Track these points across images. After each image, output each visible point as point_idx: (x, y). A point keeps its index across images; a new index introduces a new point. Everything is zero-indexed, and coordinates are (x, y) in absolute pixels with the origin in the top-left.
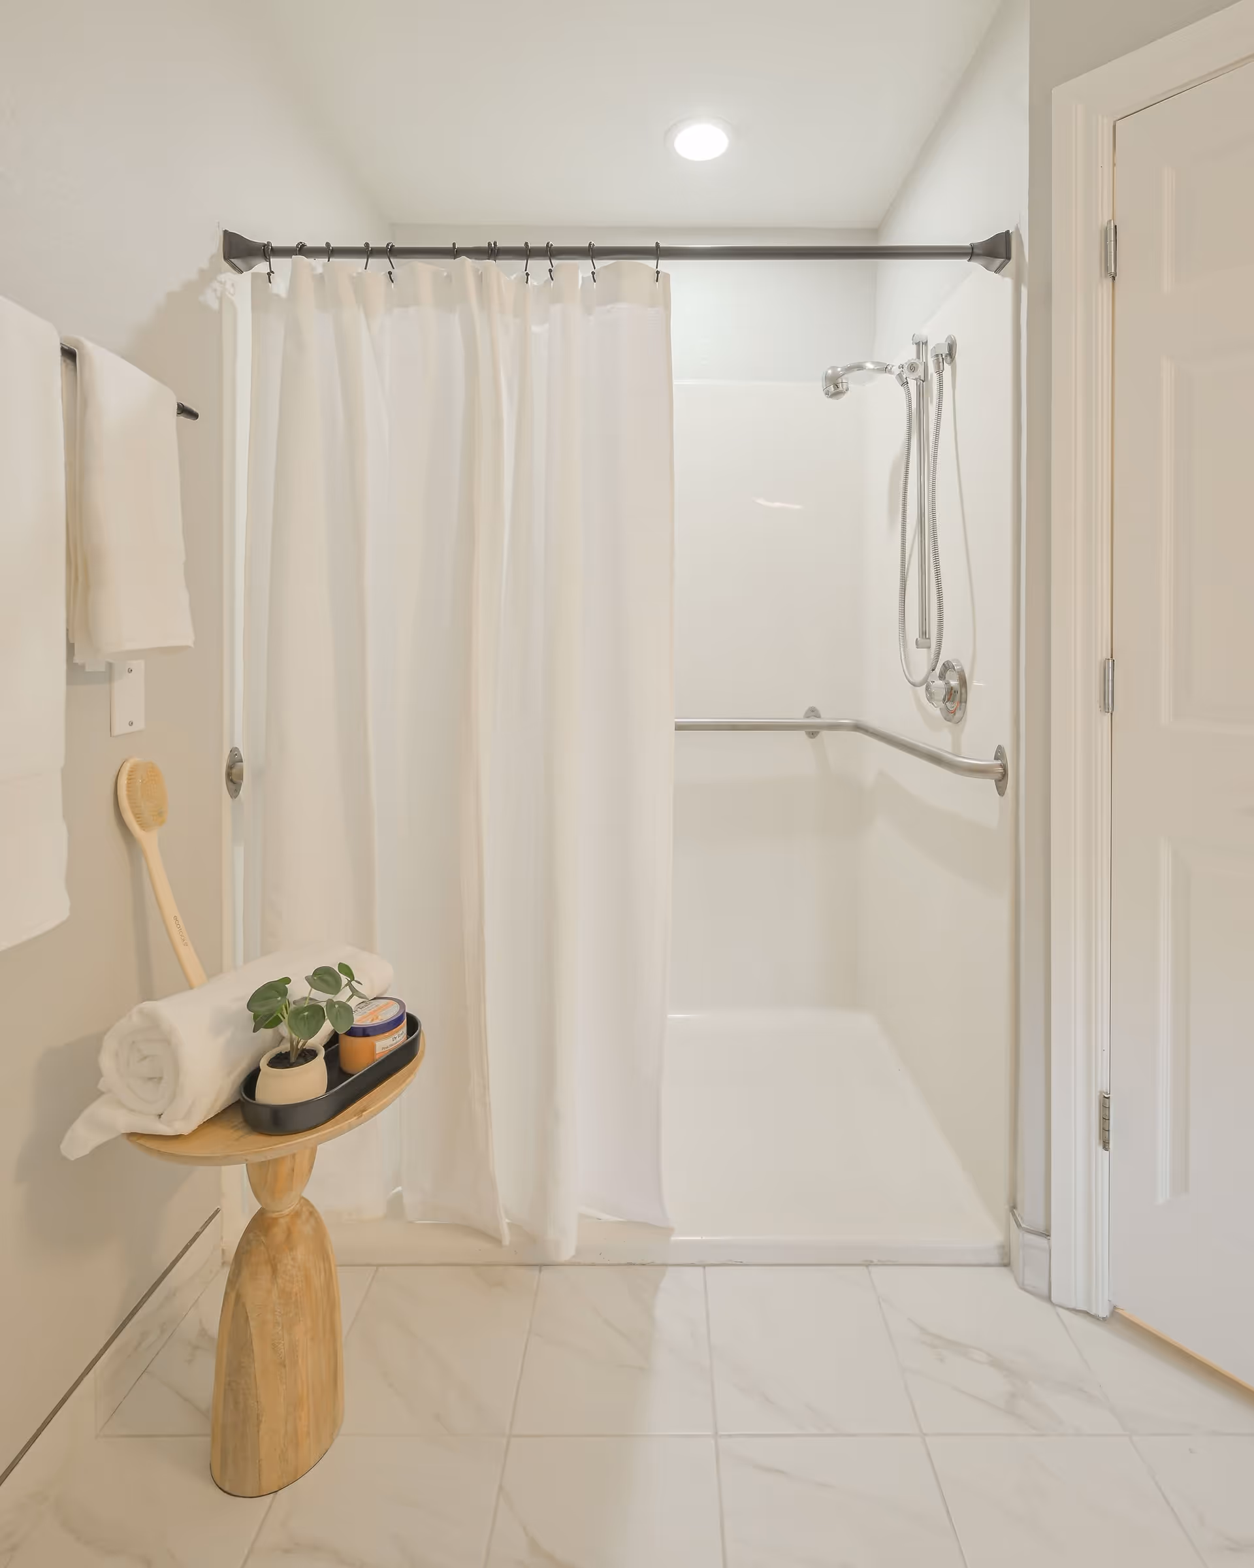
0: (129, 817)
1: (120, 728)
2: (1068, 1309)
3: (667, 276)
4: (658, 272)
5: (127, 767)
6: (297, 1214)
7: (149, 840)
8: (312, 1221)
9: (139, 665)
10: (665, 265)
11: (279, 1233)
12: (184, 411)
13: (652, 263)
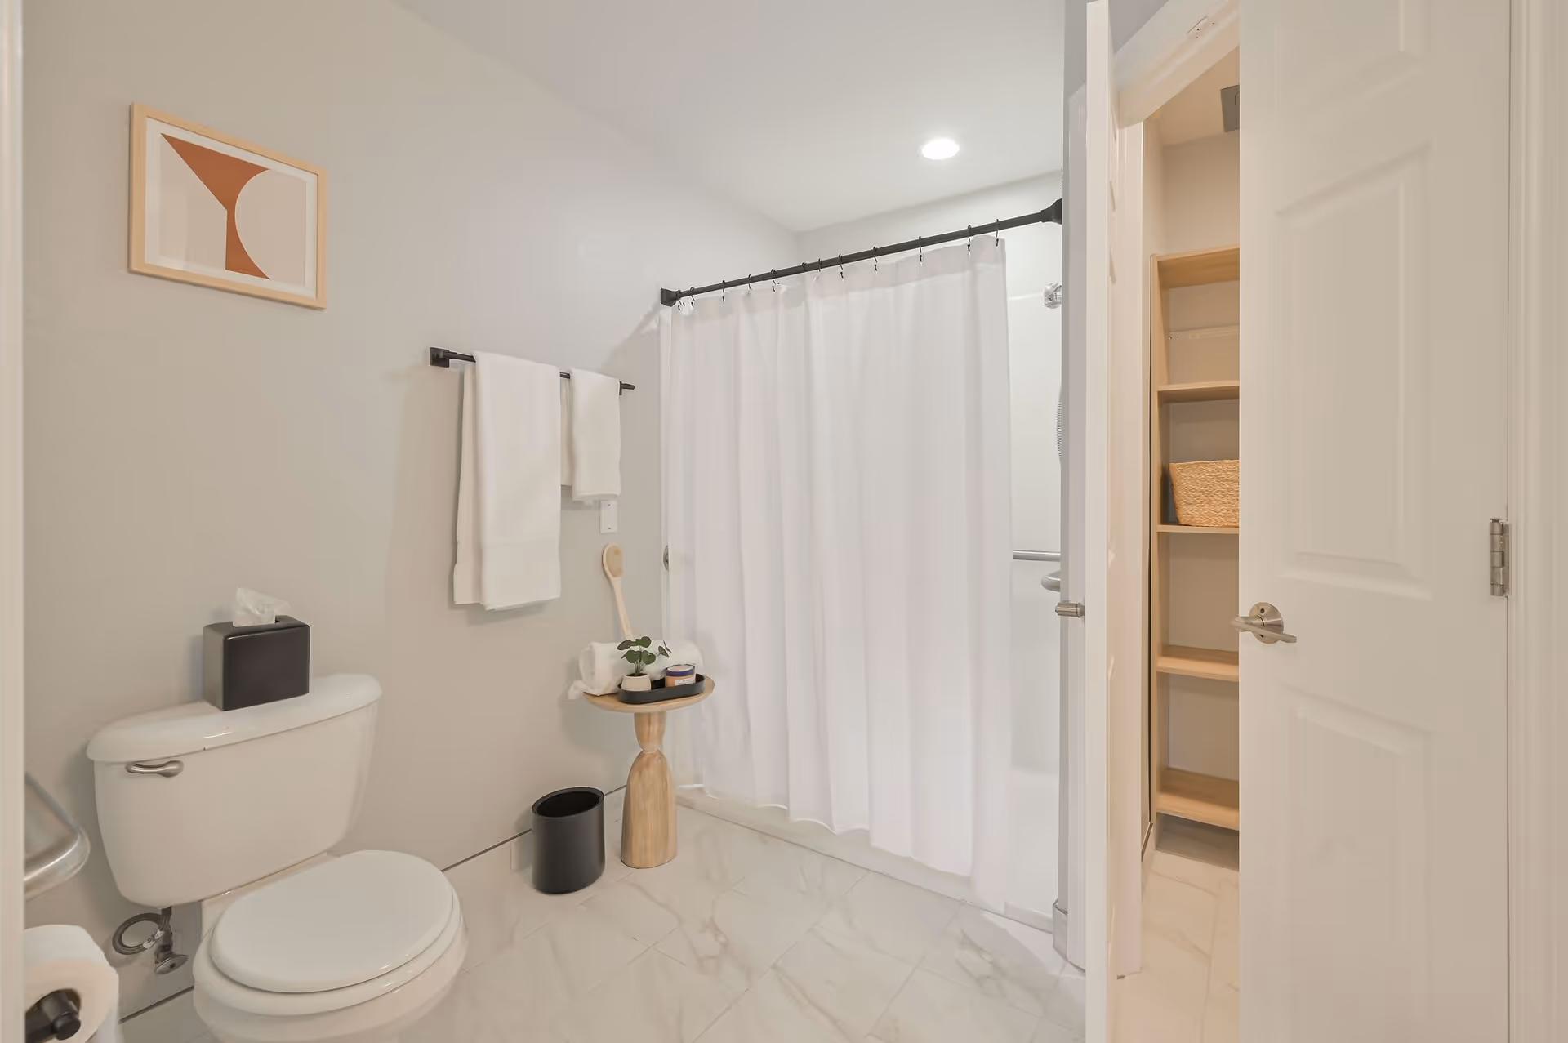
0: (607, 569)
1: (604, 530)
2: (1075, 966)
3: (1003, 241)
4: (997, 240)
5: (607, 549)
6: (654, 756)
7: (617, 582)
8: (660, 762)
9: (613, 503)
10: (1003, 234)
11: (645, 759)
12: (624, 386)
13: (993, 234)
